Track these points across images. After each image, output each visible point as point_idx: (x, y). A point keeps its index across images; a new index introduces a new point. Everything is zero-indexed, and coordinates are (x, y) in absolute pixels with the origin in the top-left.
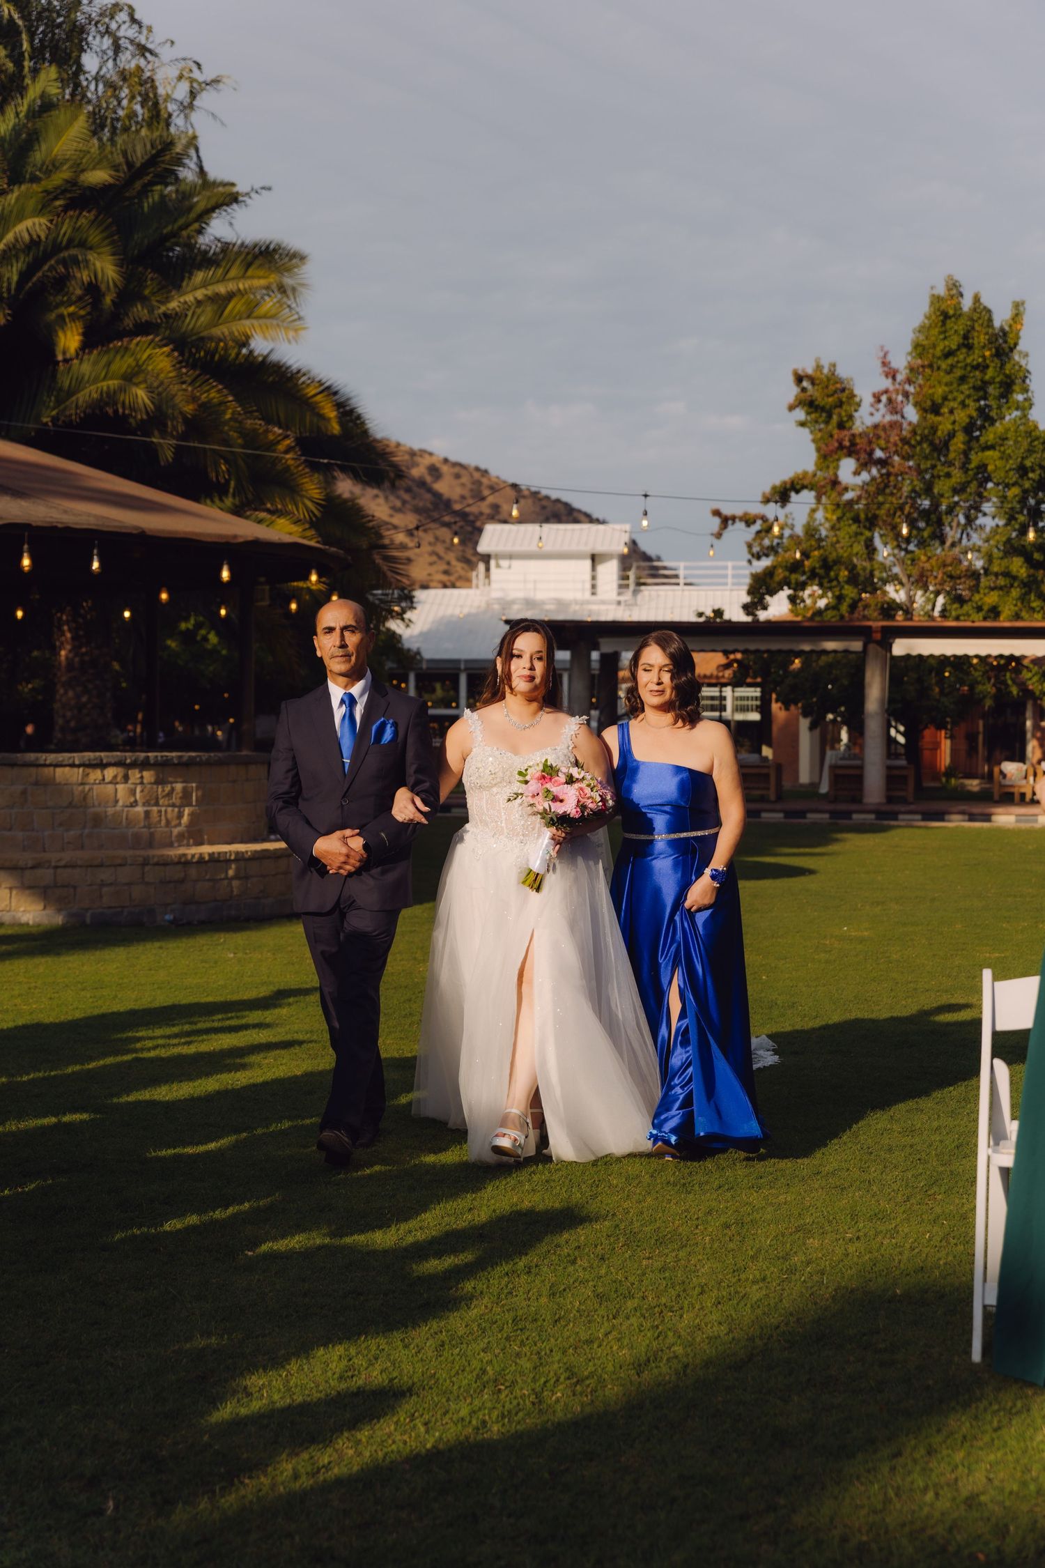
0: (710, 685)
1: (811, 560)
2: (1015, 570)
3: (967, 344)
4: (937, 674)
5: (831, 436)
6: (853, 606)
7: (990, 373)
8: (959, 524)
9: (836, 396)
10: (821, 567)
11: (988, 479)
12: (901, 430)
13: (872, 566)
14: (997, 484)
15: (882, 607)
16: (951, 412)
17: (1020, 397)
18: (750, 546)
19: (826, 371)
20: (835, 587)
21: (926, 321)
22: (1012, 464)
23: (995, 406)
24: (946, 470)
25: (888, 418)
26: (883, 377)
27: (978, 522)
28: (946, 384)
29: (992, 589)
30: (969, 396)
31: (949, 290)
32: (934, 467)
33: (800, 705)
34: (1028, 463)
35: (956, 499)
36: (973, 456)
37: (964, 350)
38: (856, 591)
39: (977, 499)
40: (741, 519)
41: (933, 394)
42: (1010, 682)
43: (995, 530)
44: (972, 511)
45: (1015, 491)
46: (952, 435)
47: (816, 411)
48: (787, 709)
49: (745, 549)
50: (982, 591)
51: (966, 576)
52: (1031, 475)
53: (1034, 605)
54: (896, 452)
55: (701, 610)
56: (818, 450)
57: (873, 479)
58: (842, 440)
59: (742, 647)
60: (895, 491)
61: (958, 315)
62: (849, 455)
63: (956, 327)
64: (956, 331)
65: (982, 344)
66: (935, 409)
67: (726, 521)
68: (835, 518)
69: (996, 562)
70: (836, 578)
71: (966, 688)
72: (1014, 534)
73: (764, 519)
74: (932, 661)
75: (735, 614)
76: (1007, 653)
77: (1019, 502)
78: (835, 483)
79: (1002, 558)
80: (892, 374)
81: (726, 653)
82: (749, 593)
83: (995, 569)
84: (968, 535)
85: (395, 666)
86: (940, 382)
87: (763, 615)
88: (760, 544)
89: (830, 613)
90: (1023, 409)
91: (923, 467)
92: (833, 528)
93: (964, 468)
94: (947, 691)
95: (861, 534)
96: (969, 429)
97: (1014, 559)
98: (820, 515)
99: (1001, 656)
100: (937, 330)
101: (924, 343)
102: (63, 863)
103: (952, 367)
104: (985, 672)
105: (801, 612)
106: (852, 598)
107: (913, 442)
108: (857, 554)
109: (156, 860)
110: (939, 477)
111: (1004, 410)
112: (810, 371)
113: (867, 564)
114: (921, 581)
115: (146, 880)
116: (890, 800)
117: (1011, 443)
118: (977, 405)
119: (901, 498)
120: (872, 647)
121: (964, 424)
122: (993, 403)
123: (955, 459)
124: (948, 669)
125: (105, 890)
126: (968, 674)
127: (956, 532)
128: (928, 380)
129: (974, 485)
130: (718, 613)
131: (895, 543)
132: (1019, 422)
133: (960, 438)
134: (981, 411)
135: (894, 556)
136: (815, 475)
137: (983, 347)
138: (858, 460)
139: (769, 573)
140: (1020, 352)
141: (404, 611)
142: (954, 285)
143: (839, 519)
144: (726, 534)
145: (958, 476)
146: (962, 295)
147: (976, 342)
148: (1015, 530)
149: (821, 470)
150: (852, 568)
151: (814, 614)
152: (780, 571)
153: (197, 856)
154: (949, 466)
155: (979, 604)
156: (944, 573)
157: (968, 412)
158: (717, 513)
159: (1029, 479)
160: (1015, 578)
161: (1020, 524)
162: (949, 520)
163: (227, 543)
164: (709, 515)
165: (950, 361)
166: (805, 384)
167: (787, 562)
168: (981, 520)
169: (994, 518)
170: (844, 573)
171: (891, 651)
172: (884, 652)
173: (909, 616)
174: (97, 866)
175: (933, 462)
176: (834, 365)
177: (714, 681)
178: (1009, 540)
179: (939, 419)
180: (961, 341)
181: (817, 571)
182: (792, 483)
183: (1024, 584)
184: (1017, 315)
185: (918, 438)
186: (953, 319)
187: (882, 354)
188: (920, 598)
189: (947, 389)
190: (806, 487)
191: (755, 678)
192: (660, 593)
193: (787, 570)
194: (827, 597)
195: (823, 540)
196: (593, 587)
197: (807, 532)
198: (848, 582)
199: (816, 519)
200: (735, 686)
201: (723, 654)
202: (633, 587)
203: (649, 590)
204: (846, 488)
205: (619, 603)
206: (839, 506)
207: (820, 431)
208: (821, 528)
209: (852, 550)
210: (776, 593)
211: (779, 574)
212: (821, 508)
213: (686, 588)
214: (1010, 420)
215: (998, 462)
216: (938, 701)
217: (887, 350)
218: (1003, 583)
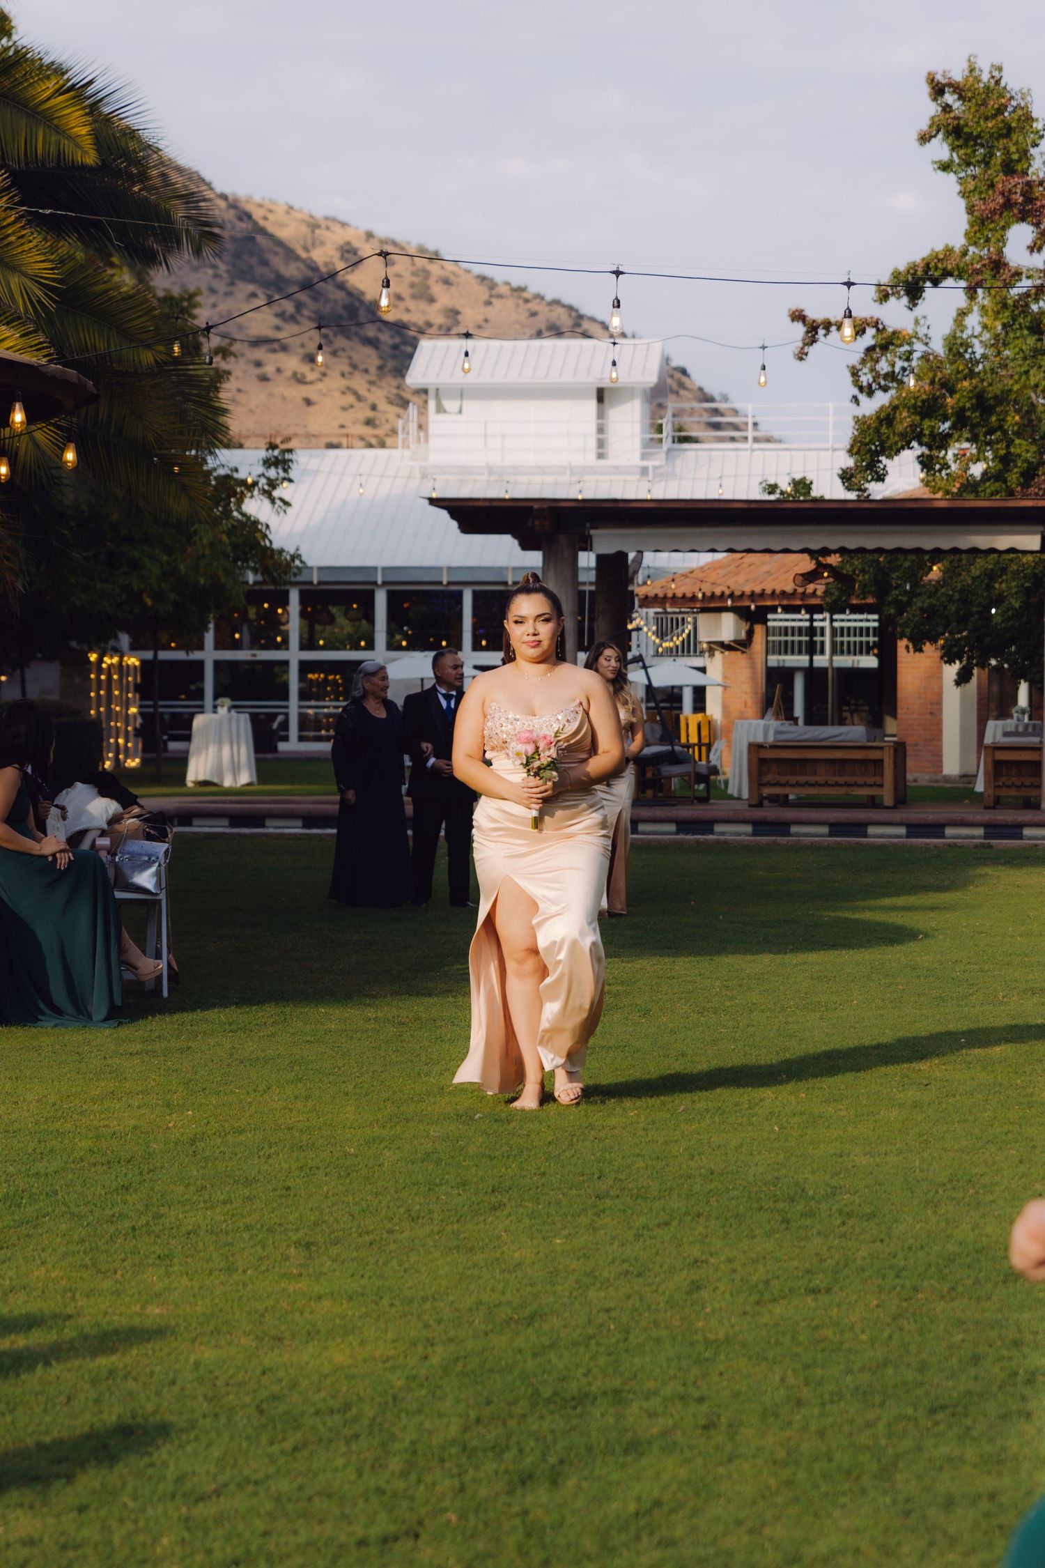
0: (787, 609)
1: (957, 396)
5: (992, 186)
6: (1030, 475)
9: (1000, 118)
10: (973, 409)
18: (855, 373)
19: (985, 77)
20: (998, 441)
33: (941, 642)
38: (1033, 448)
47: (966, 145)
48: (919, 649)
49: (849, 379)
55: (772, 482)
56: (970, 210)
58: (1011, 193)
62: (1023, 219)
67: (814, 330)
68: (998, 325)
70: (1001, 428)
73: (879, 327)
75: (829, 488)
78: (998, 264)
81: (812, 553)
82: (850, 452)
85: (259, 578)
87: (878, 491)
88: (872, 370)
89: (990, 487)
92: (995, 342)
98: (973, 321)
105: (940, 484)
106: (1026, 461)
108: (1037, 386)
112: (958, 76)
130: (802, 485)
136: (965, 253)
138: (1037, 227)
139: (886, 418)
141: (273, 484)
143: (1005, 328)
144: (813, 350)
149: (975, 244)
150: (1028, 410)
151: (964, 489)
152: (905, 414)
158: (798, 316)
164: (788, 320)
166: (949, 98)
167: (916, 398)
170: (1014, 419)
176: (1000, 69)
177: (799, 603)
181: (968, 414)
182: (927, 267)
190: (950, 274)
191: (864, 598)
192: (713, 453)
193: (915, 413)
194: (985, 459)
195: (978, 362)
196: (601, 444)
197: (950, 350)
198: (1018, 434)
199: (966, 327)
200: (832, 613)
201: (806, 556)
202: (667, 444)
203: (696, 450)
204: (1017, 274)
205: (644, 471)
206: (1005, 306)
207: (974, 177)
208: (975, 341)
209: (1028, 379)
210: (898, 452)
211: (901, 422)
212: (976, 308)
213: (756, 446)
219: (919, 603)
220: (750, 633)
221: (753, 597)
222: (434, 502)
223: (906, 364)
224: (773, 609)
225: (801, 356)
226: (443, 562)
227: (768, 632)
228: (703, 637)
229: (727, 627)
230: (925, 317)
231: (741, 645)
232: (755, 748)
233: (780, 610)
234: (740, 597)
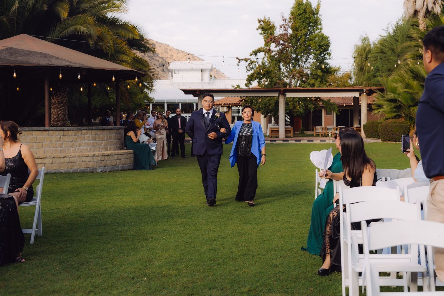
0: (236, 106)
1: (264, 71)
2: (318, 73)
3: (305, 12)
4: (298, 102)
5: (268, 37)
6: (275, 84)
7: (311, 20)
8: (303, 61)
9: (269, 26)
10: (266, 73)
11: (311, 49)
12: (287, 36)
13: (280, 73)
14: (313, 50)
15: (283, 84)
16: (301, 30)
17: (319, 27)
18: (246, 68)
19: (267, 19)
20: (270, 79)
21: (294, 6)
22: (317, 45)
23: (313, 29)
25: (284, 32)
26: (283, 21)
28: (300, 23)
29: (313, 79)
30: (305, 26)
32: (296, 46)
33: (261, 111)
34: (321, 44)
35: (303, 54)
36: (307, 43)
37: (304, 14)
39: (308, 54)
40: (244, 60)
41: (296, 26)
42: (318, 104)
43: (313, 63)
44: (307, 58)
45: (318, 51)
47: (264, 30)
50: (310, 79)
51: (305, 75)
52: (322, 48)
53: (323, 83)
54: (286, 42)
55: (233, 85)
56: (265, 41)
57: (280, 49)
58: (272, 38)
59: (245, 96)
61: (302, 4)
62: (274, 42)
63: (302, 7)
66: (297, 30)
68: (270, 60)
69: (313, 71)
70: (271, 76)
73: (250, 60)
74: (297, 99)
75: (243, 87)
76: (317, 96)
77: (319, 55)
78: (270, 50)
79: (315, 70)
80: (285, 20)
82: (247, 81)
83: (313, 73)
84: (306, 64)
86: (298, 22)
87: (251, 87)
88: (249, 67)
89: (269, 86)
90: (320, 30)
91: (293, 45)
92: (269, 63)
94: (301, 107)
95: (277, 64)
97: (318, 70)
98: (266, 59)
99: (315, 97)
100: (297, 8)
101: (293, 12)
102: (72, 156)
103: (301, 18)
104: (311, 102)
105: (261, 85)
106: (275, 82)
108: (276, 69)
109: (96, 155)
110: (298, 48)
111: (315, 30)
112: (263, 19)
114: (293, 77)
115: (94, 160)
116: (286, 137)
117: (317, 39)
118: (308, 28)
120: (280, 95)
121: (304, 34)
123: (302, 43)
124: (301, 101)
125: (83, 163)
126: (306, 102)
127: (303, 63)
128: (294, 22)
129: (307, 51)
130: (238, 86)
131: (286, 66)
132: (319, 33)
133: (303, 38)
134: (309, 30)
135: (286, 70)
136: (264, 48)
137: (309, 13)
138: (276, 44)
139: (252, 75)
140: (319, 14)
144: (240, 64)
145: (303, 48)
147: (307, 11)
148: (318, 63)
149: (266, 46)
151: (265, 86)
152: (255, 74)
153: (107, 154)
154: (301, 45)
155: (309, 83)
156: (300, 75)
157: (305, 31)
158: (237, 58)
160: (319, 76)
161: (320, 61)
162: (301, 60)
163: (114, 71)
165: (300, 16)
166: (262, 23)
167: (257, 72)
168: (309, 60)
169: (313, 59)
171: (286, 96)
172: (284, 97)
173: (290, 87)
174: (81, 157)
175: (296, 44)
176: (269, 18)
178: (317, 65)
179: (298, 32)
180: (303, 11)
182: (258, 50)
183: (321, 77)
184: (319, 4)
185: (292, 38)
186: (301, 5)
187: (282, 15)
188: (293, 82)
189: (299, 24)
190: (262, 51)
192: (221, 80)
193: (257, 74)
194: (268, 81)
195: (267, 66)
196: (202, 79)
197: (262, 64)
198: (273, 77)
199: (264, 60)
201: (240, 98)
202: (213, 79)
203: (218, 80)
204: (273, 52)
205: (210, 83)
206: (271, 56)
207: (266, 35)
208: (266, 62)
210: (254, 80)
212: (266, 57)
213: (228, 79)
214: (317, 33)
215: (314, 44)
216: (299, 110)
217: (283, 13)
218: (315, 77)
219: (257, 105)
220: (229, 110)
222: (180, 89)
223: (255, 66)
224: (234, 106)
225: (238, 65)
226: (176, 99)
227: (232, 110)
229: (225, 109)
230: (258, 58)
231: (228, 112)
233: (235, 106)
234: (228, 104)
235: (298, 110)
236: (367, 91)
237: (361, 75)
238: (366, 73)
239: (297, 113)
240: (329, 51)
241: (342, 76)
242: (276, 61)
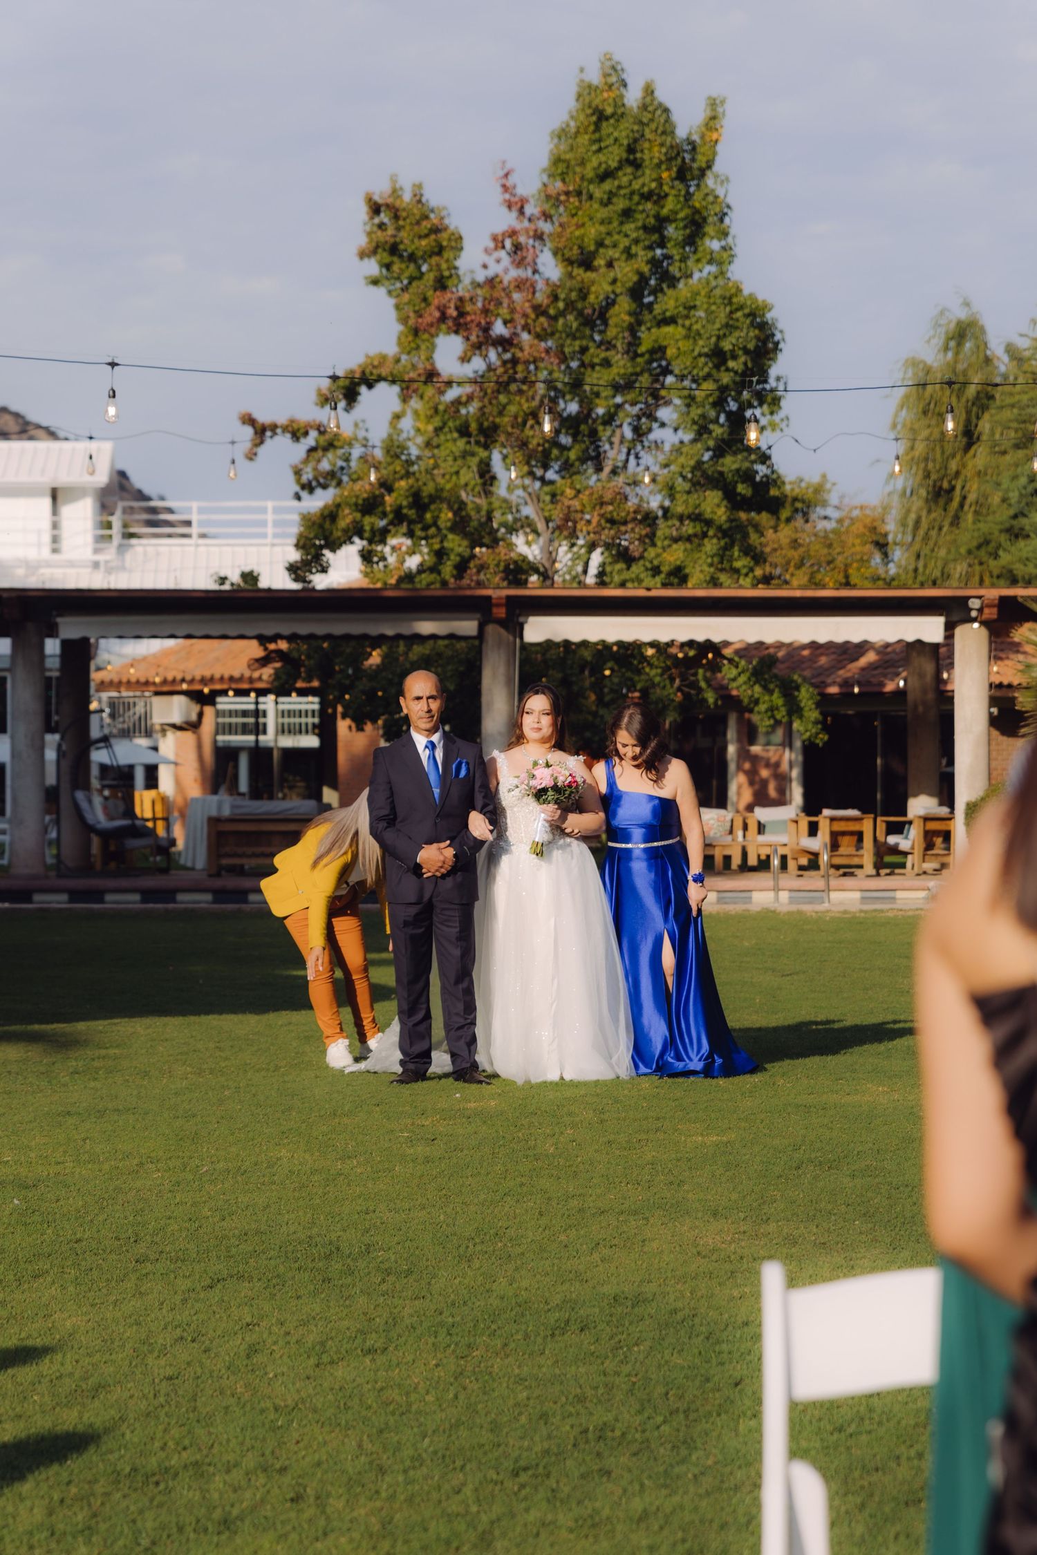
0: (240, 693)
1: (394, 495)
2: (709, 510)
3: (632, 160)
4: (592, 674)
5: (424, 300)
6: (462, 567)
7: (670, 205)
8: (623, 437)
9: (433, 237)
10: (410, 507)
11: (666, 371)
12: (534, 293)
13: (490, 504)
14: (682, 378)
15: (507, 567)
16: (610, 265)
17: (715, 245)
18: (298, 473)
19: (407, 197)
20: (433, 537)
21: (570, 123)
22: (702, 346)
23: (677, 257)
24: (603, 355)
25: (514, 273)
26: (505, 210)
27: (652, 436)
28: (602, 222)
29: (676, 540)
30: (636, 241)
31: (606, 75)
32: (584, 350)
33: (380, 722)
34: (727, 345)
35: (619, 400)
36: (643, 334)
37: (629, 170)
38: (465, 543)
39: (651, 401)
40: (285, 429)
41: (582, 237)
42: (703, 684)
43: (678, 449)
44: (644, 420)
45: (709, 386)
46: (610, 303)
47: (396, 262)
48: (360, 729)
49: (291, 477)
50: (659, 543)
51: (635, 519)
52: (731, 364)
53: (738, 564)
54: (526, 327)
55: (222, 575)
56: (404, 320)
57: (490, 368)
58: (445, 306)
59: (286, 630)
60: (525, 388)
61: (619, 115)
62: (456, 332)
63: (616, 134)
64: (616, 140)
65: (656, 161)
66: (586, 262)
67: (262, 432)
68: (430, 428)
69: (681, 498)
70: (435, 524)
71: (637, 694)
72: (707, 456)
73: (321, 430)
74: (587, 655)
75: (276, 578)
76: (700, 637)
77: (714, 405)
78: (431, 375)
79: (689, 492)
80: (517, 206)
81: (263, 640)
82: (297, 546)
83: (680, 509)
84: (637, 457)
86: (591, 219)
87: (321, 582)
88: (314, 469)
89: (426, 578)
90: (720, 264)
91: (567, 350)
92: (428, 444)
93: (632, 351)
94: (607, 698)
95: (473, 454)
96: (636, 292)
97: (708, 493)
98: (407, 424)
99: (691, 644)
100: (587, 137)
101: (568, 156)
103: (611, 195)
104: (666, 669)
105: (380, 576)
106: (459, 555)
107: (552, 312)
108: (466, 485)
110: (593, 366)
111: (690, 263)
113: (482, 502)
114: (566, 528)
117: (701, 314)
118: (650, 254)
119: (533, 398)
120: (491, 629)
121: (630, 284)
122: (675, 252)
123: (616, 338)
124: (610, 664)
126: (639, 672)
127: (619, 451)
128: (573, 216)
129: (645, 380)
130: (250, 577)
131: (526, 469)
132: (713, 283)
133: (624, 305)
134: (655, 263)
135: (524, 488)
136: (398, 361)
137: (659, 165)
138: (467, 339)
139: (330, 515)
140: (716, 176)
142: (613, 68)
143: (438, 430)
144: (261, 450)
145: (621, 364)
146: (625, 85)
147: (646, 157)
148: (708, 449)
149: (407, 353)
150: (459, 507)
151: (401, 580)
152: (347, 511)
154: (607, 349)
155: (656, 563)
156: (602, 516)
157: (636, 266)
158: (248, 419)
159: (728, 370)
160: (709, 523)
161: (716, 439)
162: (608, 433)
164: (238, 423)
165: (608, 185)
166: (382, 217)
167: (357, 497)
168: (657, 434)
169: (676, 430)
170: (447, 516)
171: (521, 637)
172: (511, 638)
173: (548, 583)
175: (584, 343)
176: (421, 188)
177: (245, 686)
178: (699, 464)
179: (590, 275)
180: (624, 155)
181: (405, 511)
182: (363, 373)
183: (724, 533)
184: (714, 118)
185: (561, 305)
186: (612, 121)
187: (502, 173)
188: (564, 555)
189: (603, 229)
190: (385, 379)
191: (310, 681)
192: (162, 549)
193: (357, 510)
194: (421, 553)
195: (413, 463)
196: (55, 539)
197: (388, 451)
198: (452, 529)
199: (402, 431)
200: (278, 694)
201: (255, 643)
202: (117, 539)
203: (145, 545)
204: (449, 383)
205: (96, 565)
206: (436, 411)
207: (404, 291)
208: (410, 444)
209: (458, 478)
210: (340, 546)
211: (344, 517)
212: (409, 412)
213: (201, 541)
214: (700, 279)
215: (680, 344)
216: (595, 714)
217: (508, 166)
218: (691, 531)
219: (363, 684)
220: (200, 715)
221: (204, 681)
223: (344, 464)
224: (224, 693)
225: (251, 456)
227: (218, 714)
228: (157, 719)
229: (176, 709)
230: (363, 421)
231: (193, 726)
232: (214, 821)
233: (231, 693)
234: (192, 681)
235: (590, 718)
236: (986, 611)
237: (940, 529)
238: (970, 517)
239: (588, 734)
240: (772, 383)
241: (834, 531)
242: (469, 435)
